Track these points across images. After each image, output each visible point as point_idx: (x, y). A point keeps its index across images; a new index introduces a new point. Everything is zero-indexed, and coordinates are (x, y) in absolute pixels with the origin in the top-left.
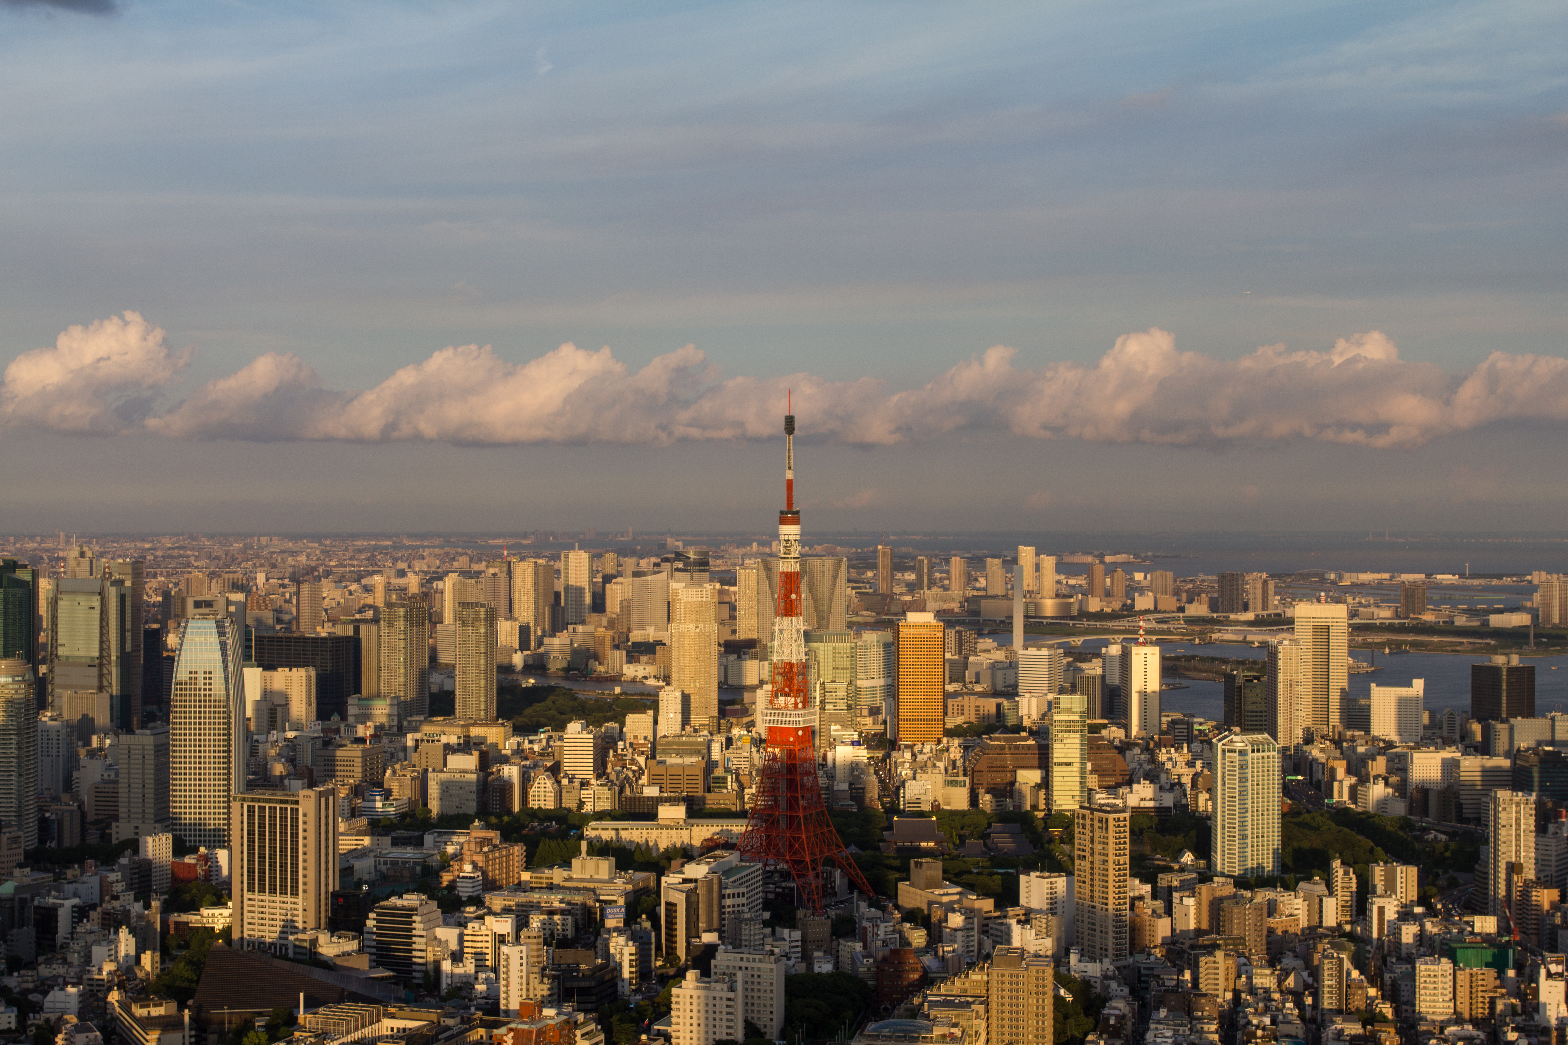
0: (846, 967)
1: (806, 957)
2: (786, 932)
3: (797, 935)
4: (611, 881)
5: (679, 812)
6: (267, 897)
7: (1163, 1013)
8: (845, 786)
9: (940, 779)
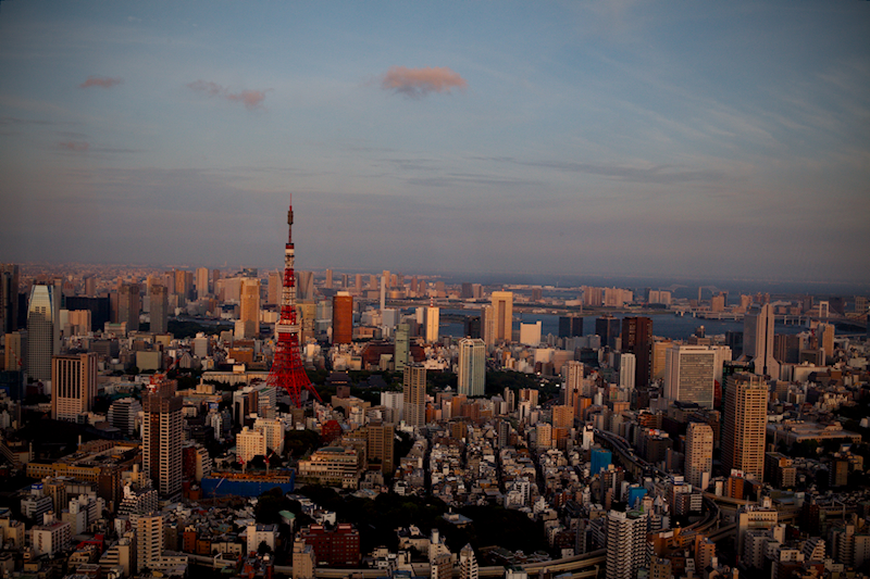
0: (310, 427)
1: (293, 424)
2: (285, 415)
3: (290, 416)
4: (213, 394)
5: (242, 368)
6: (67, 398)
7: (438, 445)
8: (311, 360)
9: (349, 357)
